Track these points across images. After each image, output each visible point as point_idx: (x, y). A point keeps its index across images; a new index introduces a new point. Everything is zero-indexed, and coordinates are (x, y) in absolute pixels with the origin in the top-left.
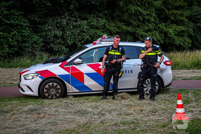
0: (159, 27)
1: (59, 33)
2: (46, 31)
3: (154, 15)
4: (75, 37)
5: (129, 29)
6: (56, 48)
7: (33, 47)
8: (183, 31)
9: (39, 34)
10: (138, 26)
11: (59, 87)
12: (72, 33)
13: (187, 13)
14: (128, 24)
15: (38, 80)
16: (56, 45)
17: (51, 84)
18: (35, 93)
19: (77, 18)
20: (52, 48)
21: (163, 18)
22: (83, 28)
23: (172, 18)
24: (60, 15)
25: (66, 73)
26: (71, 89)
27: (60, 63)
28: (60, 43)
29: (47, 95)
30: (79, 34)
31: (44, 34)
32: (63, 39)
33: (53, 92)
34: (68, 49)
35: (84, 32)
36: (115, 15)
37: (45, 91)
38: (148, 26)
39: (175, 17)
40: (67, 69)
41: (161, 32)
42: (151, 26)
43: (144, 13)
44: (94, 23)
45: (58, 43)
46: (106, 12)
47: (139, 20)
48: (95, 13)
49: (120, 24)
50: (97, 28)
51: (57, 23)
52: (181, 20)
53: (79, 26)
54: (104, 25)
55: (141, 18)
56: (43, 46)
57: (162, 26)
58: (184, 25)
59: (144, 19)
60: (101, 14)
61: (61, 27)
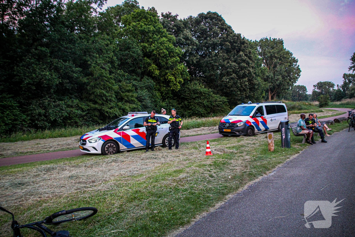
0: (118, 105)
1: (43, 111)
2: (31, 110)
3: (114, 96)
4: (56, 115)
5: (97, 106)
6: (40, 124)
7: (22, 124)
8: (134, 108)
9: (26, 113)
10: (103, 104)
11: (114, 146)
12: (53, 111)
13: (135, 95)
14: (95, 103)
15: (101, 142)
16: (40, 121)
17: (109, 144)
18: (99, 152)
19: (55, 99)
20: (36, 125)
21: (119, 99)
22: (62, 107)
23: (126, 98)
24: (42, 97)
25: (119, 136)
26: (122, 147)
27: (114, 130)
28: (43, 120)
29: (107, 152)
30: (59, 112)
31: (30, 112)
32: (46, 116)
33: (111, 150)
34: (50, 124)
35: (63, 110)
36: (83, 97)
37: (106, 149)
38: (110, 104)
39: (128, 98)
40: (119, 134)
41: (120, 109)
42: (112, 104)
43: (107, 95)
44: (70, 103)
45: (42, 120)
46: (77, 94)
47: (103, 99)
48: (68, 95)
49: (89, 104)
50: (72, 107)
51: (40, 104)
52: (132, 100)
53: (59, 105)
54: (77, 104)
55: (104, 98)
56: (30, 123)
57: (120, 104)
58: (134, 103)
59: (107, 99)
60: (73, 96)
61: (43, 106)
